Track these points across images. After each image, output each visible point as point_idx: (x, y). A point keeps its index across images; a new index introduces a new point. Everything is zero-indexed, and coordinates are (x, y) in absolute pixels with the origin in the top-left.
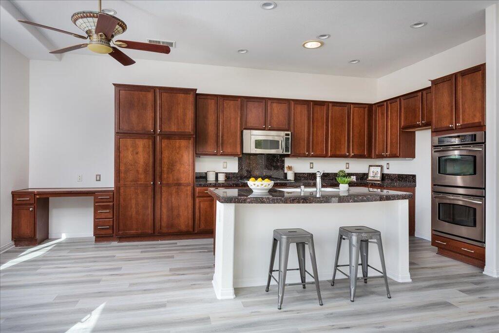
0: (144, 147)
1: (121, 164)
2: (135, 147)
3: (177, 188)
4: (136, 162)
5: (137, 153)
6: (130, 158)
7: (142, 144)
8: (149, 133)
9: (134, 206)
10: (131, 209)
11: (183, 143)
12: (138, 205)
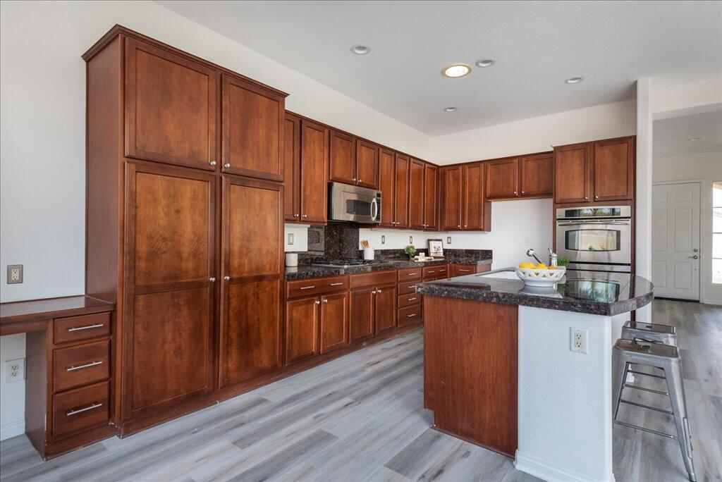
0: (194, 198)
1: (139, 237)
2: (173, 196)
3: (258, 286)
4: (174, 232)
5: (178, 212)
6: (161, 222)
7: (189, 190)
8: (205, 167)
9: (169, 338)
10: (163, 345)
11: (268, 196)
12: (180, 334)
